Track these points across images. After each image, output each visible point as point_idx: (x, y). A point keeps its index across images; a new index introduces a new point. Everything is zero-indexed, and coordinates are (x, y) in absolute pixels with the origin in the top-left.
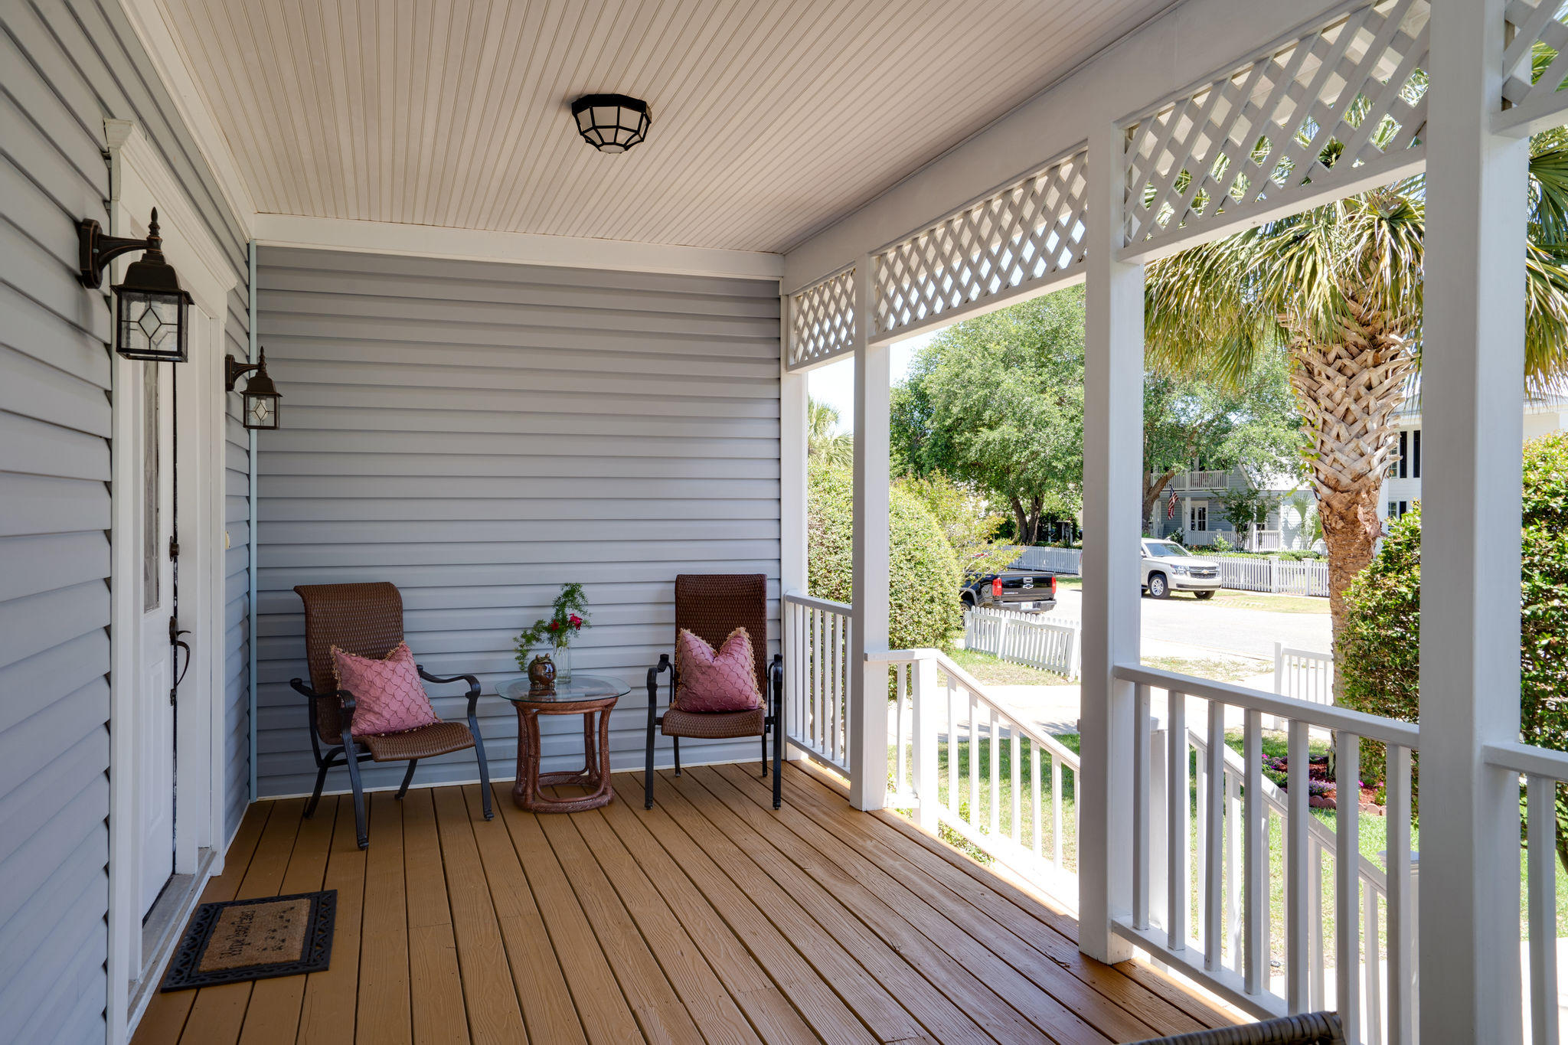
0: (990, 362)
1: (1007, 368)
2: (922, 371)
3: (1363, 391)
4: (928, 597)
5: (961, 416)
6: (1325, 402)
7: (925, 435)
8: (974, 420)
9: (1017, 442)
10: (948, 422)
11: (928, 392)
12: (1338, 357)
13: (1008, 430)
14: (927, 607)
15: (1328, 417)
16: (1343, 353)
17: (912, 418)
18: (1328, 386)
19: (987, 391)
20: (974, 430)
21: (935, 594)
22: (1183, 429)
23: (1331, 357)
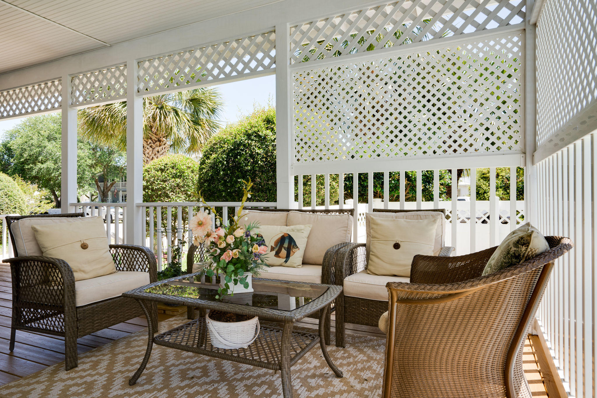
0: (41, 138)
1: (49, 141)
2: (9, 139)
3: (157, 153)
4: (14, 207)
5: (28, 158)
6: (147, 155)
7: (10, 165)
8: (34, 159)
9: (54, 169)
10: (22, 160)
11: (12, 148)
12: (150, 143)
13: (50, 164)
14: (13, 210)
15: (148, 159)
16: (151, 142)
17: (3, 158)
18: (148, 151)
19: (40, 149)
20: (34, 163)
21: (17, 206)
22: (118, 167)
23: (149, 143)
